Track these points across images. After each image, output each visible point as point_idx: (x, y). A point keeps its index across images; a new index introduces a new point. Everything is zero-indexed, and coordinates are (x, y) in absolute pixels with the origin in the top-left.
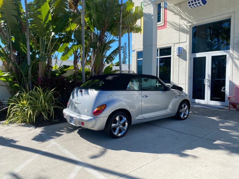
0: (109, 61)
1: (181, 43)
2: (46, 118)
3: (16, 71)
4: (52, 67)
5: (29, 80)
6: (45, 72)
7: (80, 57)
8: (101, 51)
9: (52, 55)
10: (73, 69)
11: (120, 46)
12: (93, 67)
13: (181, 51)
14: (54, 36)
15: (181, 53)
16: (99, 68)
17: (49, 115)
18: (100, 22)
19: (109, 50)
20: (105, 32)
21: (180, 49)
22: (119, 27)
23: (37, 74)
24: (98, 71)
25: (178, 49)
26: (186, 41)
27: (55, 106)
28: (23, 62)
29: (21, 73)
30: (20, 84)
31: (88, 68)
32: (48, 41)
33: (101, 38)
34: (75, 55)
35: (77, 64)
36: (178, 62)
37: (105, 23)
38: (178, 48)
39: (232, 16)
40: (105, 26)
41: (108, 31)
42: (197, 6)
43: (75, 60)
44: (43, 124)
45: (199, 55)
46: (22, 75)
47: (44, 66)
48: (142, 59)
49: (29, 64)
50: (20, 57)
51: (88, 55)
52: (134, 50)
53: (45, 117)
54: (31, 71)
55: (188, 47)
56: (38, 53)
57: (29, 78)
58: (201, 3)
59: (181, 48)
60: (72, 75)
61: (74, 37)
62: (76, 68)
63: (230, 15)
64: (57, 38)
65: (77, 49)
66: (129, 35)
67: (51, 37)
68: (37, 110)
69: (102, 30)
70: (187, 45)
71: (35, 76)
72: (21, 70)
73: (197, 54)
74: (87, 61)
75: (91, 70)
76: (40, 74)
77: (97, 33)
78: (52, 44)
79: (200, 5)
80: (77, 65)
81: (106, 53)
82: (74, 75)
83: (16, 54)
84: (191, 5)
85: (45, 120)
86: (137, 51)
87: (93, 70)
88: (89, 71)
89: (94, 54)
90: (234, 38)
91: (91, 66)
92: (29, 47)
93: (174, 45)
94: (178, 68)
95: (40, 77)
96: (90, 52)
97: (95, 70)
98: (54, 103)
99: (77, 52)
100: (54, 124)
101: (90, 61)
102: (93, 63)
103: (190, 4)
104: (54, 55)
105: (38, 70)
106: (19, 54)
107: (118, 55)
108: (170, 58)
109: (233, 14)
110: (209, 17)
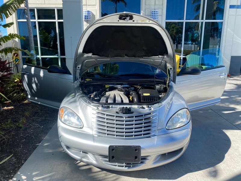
1: (88, 5)
26: (95, 4)
70: (96, 10)
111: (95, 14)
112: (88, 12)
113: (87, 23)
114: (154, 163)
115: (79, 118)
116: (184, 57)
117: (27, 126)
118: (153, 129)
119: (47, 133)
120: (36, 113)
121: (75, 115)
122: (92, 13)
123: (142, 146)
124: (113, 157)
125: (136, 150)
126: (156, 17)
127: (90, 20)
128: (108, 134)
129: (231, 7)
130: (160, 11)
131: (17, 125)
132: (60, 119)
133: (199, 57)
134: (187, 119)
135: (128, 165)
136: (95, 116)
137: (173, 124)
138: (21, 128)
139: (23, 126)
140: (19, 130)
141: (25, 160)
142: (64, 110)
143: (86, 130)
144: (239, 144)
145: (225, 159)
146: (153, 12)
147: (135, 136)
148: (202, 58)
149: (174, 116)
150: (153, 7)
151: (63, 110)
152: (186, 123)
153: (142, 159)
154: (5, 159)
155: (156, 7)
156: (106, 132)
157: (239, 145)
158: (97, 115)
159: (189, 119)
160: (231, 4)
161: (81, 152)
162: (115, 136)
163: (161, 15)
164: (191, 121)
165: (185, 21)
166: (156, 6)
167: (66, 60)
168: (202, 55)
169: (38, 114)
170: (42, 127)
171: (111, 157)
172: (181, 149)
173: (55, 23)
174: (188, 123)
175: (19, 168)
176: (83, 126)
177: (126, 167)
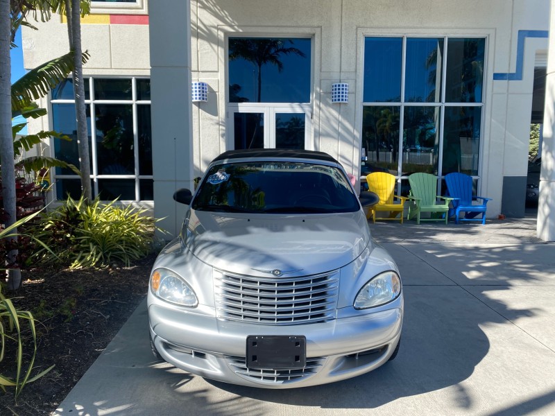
1: (202, 72)
15: (205, 97)
25: (199, 88)
26: (216, 70)
39: (316, 35)
45: (245, 108)
55: (221, 85)
59: (206, 85)
63: (313, 32)
70: (219, 81)
73: (240, 104)
90: (321, 80)
109: (317, 31)
110: (270, 24)
111: (215, 89)
112: (201, 86)
113: (199, 108)
114: (333, 373)
115: (189, 289)
116: (404, 178)
117: (78, 314)
118: (329, 307)
119: (118, 329)
120: (94, 290)
121: (183, 283)
122: (209, 86)
123: (308, 337)
124: (254, 358)
125: (297, 344)
126: (343, 96)
127: (205, 101)
128: (245, 317)
129: (497, 76)
130: (350, 85)
131: (58, 311)
132: (152, 292)
133: (435, 178)
134: (395, 291)
135: (283, 376)
136: (220, 283)
137: (368, 300)
138: (66, 317)
139: (70, 313)
140: (63, 322)
141: (80, 377)
142: (161, 275)
143: (203, 308)
144: (505, 347)
145: (474, 374)
146: (336, 86)
147: (295, 319)
148: (444, 182)
149: (369, 284)
150: (336, 76)
151: (158, 275)
152: (391, 298)
153: (308, 364)
154: (40, 372)
155: (343, 76)
156: (241, 312)
157: (503, 349)
158: (224, 281)
159: (398, 290)
160: (496, 72)
161: (193, 356)
162: (259, 320)
163: (353, 93)
164: (401, 296)
165: (403, 104)
166: (342, 74)
167: (154, 183)
168: (444, 174)
169: (97, 292)
170: (108, 316)
171: (251, 358)
172: (385, 348)
173: (131, 106)
174: (396, 297)
175: (68, 390)
176: (198, 303)
177: (278, 379)
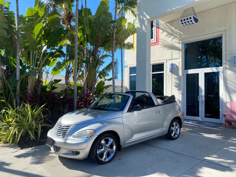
0: (102, 76)
1: (174, 59)
2: (33, 138)
3: (3, 86)
4: (43, 82)
5: (17, 95)
6: (34, 87)
7: (72, 71)
8: (94, 66)
9: (43, 70)
10: (64, 84)
11: (114, 61)
12: (85, 82)
13: (173, 68)
14: (46, 51)
15: (173, 69)
16: (92, 83)
17: (36, 134)
18: (93, 38)
19: (102, 65)
20: (98, 48)
21: (172, 65)
22: (113, 43)
23: (26, 89)
24: (90, 86)
25: (171, 66)
26: (178, 58)
27: (44, 124)
28: (12, 76)
29: (8, 88)
30: (7, 100)
31: (80, 83)
32: (40, 55)
33: (94, 53)
34: (67, 70)
35: (68, 79)
36: (171, 78)
37: (98, 39)
38: (171, 64)
39: (223, 35)
40: (98, 42)
41: (102, 46)
42: (190, 24)
43: (67, 75)
44: (30, 144)
45: (191, 71)
46: (10, 90)
47: (34, 80)
48: (135, 75)
49: (18, 78)
50: (8, 71)
51: (81, 70)
52: (127, 65)
53: (32, 136)
54: (20, 86)
55: (181, 63)
56: (28, 68)
57: (18, 93)
58: (193, 21)
59: (174, 64)
60: (63, 91)
61: (67, 52)
62: (68, 83)
63: (222, 33)
64: (48, 53)
65: (70, 64)
66: (122, 51)
67: (42, 51)
68: (23, 129)
69: (96, 46)
70: (179, 62)
71: (24, 92)
72: (8, 85)
73: (189, 70)
74: (80, 76)
75: (84, 85)
76: (29, 89)
77: (90, 49)
78: (43, 58)
79: (192, 23)
80: (68, 81)
81: (99, 68)
82: (65, 90)
83: (5, 68)
84: (184, 23)
85: (32, 139)
86: (129, 67)
87: (86, 85)
88: (81, 86)
89: (86, 69)
90: (226, 55)
91: (83, 81)
92: (19, 62)
93: (167, 61)
94: (171, 85)
95: (29, 92)
96: (83, 67)
97: (87, 86)
98: (43, 120)
99: (69, 67)
100: (42, 145)
101: (82, 76)
102: (85, 78)
103: (182, 22)
104: (45, 70)
105: (28, 85)
106: (7, 68)
107: (111, 70)
108: (163, 74)
109: (224, 32)
110: (200, 35)
111: (178, 65)
113: (172, 73)
122: (175, 64)
125: (52, 140)
146: (235, 57)
